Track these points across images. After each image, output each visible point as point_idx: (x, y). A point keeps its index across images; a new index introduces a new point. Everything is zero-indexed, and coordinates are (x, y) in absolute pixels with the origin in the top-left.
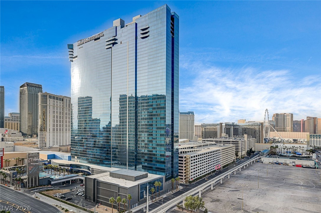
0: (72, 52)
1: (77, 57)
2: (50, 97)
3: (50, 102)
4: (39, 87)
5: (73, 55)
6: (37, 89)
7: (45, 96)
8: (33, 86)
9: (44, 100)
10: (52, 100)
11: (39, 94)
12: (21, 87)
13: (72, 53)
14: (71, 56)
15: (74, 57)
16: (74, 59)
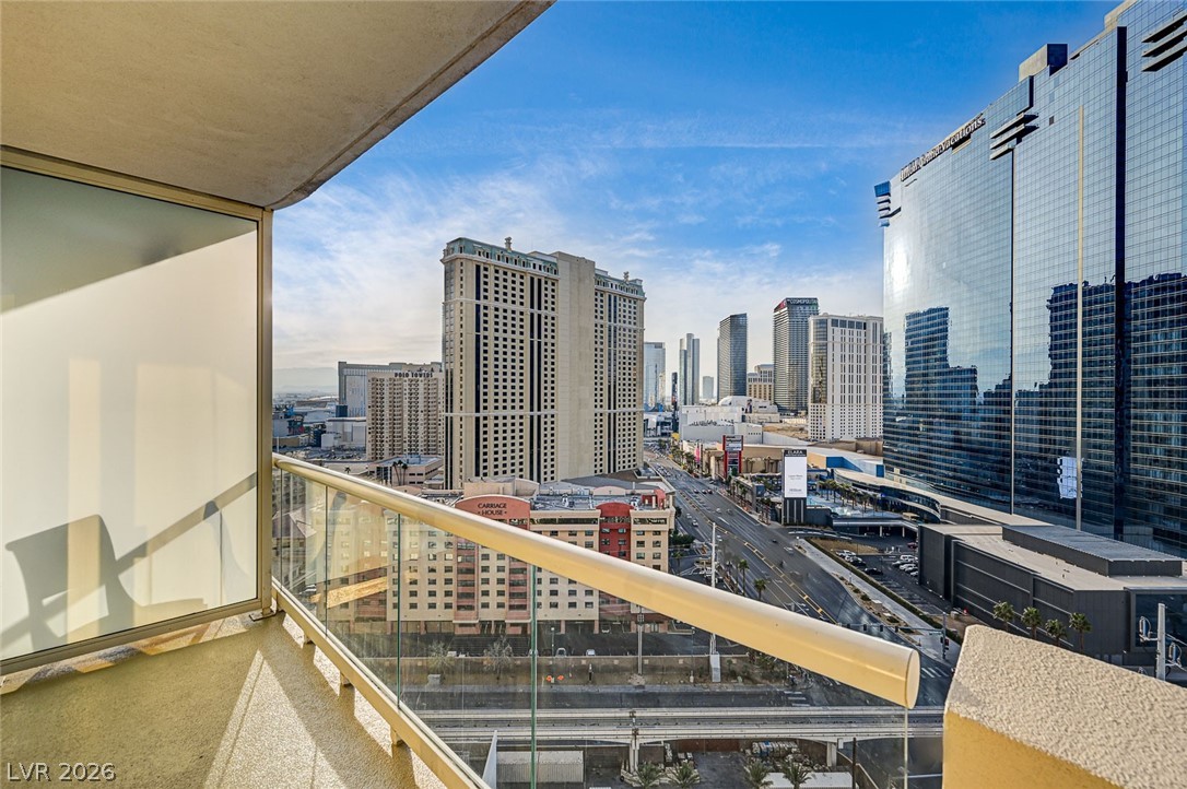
0: (888, 201)
1: (899, 210)
2: (835, 323)
3: (835, 334)
4: (812, 303)
5: (889, 209)
6: (807, 308)
7: (822, 323)
8: (799, 304)
9: (822, 334)
10: (838, 330)
11: (811, 320)
12: (776, 310)
13: (886, 205)
14: (886, 212)
15: (890, 213)
16: (891, 219)
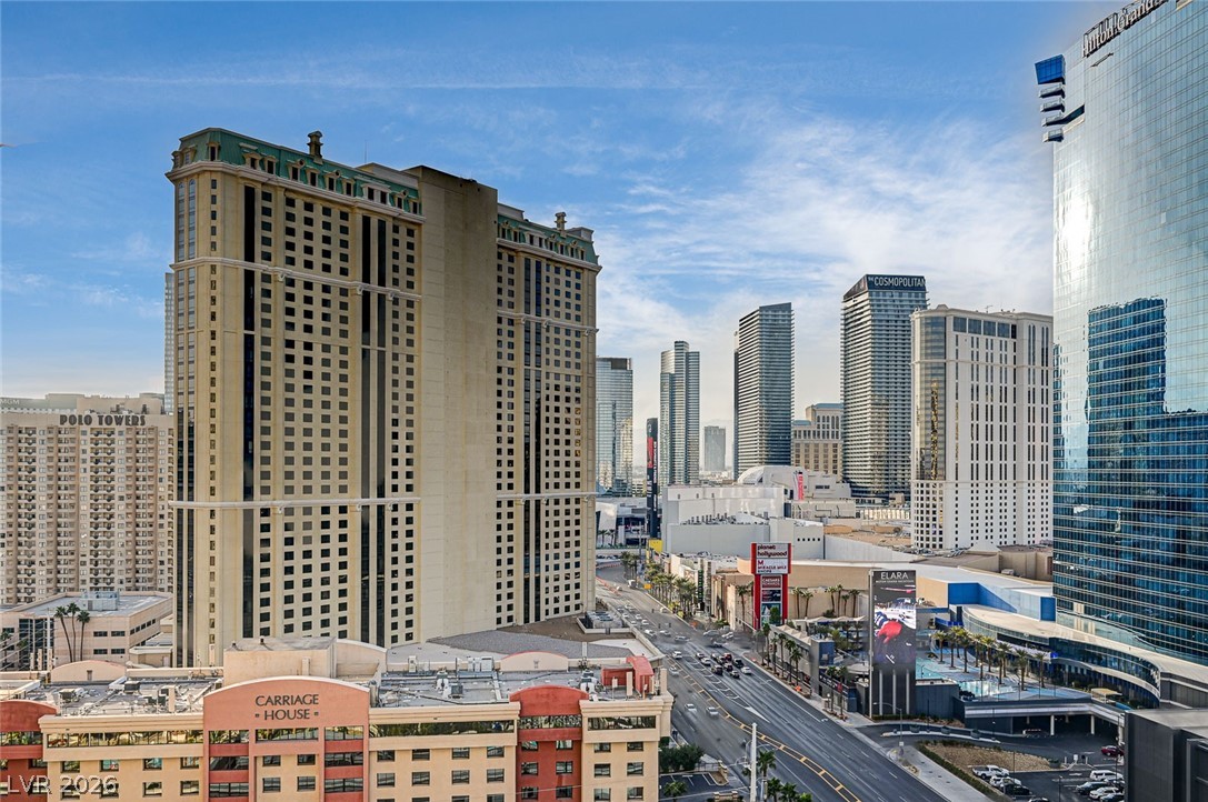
0: (1061, 93)
1: (1081, 110)
2: (960, 324)
3: (960, 346)
4: (915, 286)
5: (1061, 107)
6: (905, 296)
7: (936, 324)
8: (890, 287)
9: (936, 346)
10: (966, 337)
11: (916, 318)
12: (849, 296)
13: (1056, 100)
14: (1056, 114)
15: (1065, 115)
16: (1065, 128)
